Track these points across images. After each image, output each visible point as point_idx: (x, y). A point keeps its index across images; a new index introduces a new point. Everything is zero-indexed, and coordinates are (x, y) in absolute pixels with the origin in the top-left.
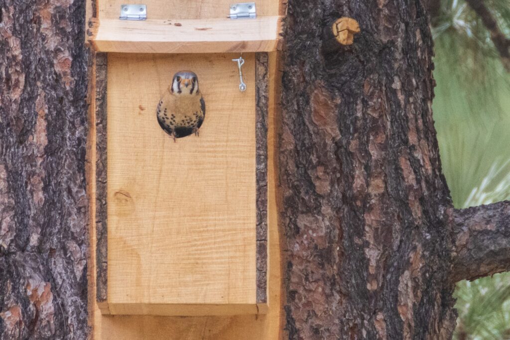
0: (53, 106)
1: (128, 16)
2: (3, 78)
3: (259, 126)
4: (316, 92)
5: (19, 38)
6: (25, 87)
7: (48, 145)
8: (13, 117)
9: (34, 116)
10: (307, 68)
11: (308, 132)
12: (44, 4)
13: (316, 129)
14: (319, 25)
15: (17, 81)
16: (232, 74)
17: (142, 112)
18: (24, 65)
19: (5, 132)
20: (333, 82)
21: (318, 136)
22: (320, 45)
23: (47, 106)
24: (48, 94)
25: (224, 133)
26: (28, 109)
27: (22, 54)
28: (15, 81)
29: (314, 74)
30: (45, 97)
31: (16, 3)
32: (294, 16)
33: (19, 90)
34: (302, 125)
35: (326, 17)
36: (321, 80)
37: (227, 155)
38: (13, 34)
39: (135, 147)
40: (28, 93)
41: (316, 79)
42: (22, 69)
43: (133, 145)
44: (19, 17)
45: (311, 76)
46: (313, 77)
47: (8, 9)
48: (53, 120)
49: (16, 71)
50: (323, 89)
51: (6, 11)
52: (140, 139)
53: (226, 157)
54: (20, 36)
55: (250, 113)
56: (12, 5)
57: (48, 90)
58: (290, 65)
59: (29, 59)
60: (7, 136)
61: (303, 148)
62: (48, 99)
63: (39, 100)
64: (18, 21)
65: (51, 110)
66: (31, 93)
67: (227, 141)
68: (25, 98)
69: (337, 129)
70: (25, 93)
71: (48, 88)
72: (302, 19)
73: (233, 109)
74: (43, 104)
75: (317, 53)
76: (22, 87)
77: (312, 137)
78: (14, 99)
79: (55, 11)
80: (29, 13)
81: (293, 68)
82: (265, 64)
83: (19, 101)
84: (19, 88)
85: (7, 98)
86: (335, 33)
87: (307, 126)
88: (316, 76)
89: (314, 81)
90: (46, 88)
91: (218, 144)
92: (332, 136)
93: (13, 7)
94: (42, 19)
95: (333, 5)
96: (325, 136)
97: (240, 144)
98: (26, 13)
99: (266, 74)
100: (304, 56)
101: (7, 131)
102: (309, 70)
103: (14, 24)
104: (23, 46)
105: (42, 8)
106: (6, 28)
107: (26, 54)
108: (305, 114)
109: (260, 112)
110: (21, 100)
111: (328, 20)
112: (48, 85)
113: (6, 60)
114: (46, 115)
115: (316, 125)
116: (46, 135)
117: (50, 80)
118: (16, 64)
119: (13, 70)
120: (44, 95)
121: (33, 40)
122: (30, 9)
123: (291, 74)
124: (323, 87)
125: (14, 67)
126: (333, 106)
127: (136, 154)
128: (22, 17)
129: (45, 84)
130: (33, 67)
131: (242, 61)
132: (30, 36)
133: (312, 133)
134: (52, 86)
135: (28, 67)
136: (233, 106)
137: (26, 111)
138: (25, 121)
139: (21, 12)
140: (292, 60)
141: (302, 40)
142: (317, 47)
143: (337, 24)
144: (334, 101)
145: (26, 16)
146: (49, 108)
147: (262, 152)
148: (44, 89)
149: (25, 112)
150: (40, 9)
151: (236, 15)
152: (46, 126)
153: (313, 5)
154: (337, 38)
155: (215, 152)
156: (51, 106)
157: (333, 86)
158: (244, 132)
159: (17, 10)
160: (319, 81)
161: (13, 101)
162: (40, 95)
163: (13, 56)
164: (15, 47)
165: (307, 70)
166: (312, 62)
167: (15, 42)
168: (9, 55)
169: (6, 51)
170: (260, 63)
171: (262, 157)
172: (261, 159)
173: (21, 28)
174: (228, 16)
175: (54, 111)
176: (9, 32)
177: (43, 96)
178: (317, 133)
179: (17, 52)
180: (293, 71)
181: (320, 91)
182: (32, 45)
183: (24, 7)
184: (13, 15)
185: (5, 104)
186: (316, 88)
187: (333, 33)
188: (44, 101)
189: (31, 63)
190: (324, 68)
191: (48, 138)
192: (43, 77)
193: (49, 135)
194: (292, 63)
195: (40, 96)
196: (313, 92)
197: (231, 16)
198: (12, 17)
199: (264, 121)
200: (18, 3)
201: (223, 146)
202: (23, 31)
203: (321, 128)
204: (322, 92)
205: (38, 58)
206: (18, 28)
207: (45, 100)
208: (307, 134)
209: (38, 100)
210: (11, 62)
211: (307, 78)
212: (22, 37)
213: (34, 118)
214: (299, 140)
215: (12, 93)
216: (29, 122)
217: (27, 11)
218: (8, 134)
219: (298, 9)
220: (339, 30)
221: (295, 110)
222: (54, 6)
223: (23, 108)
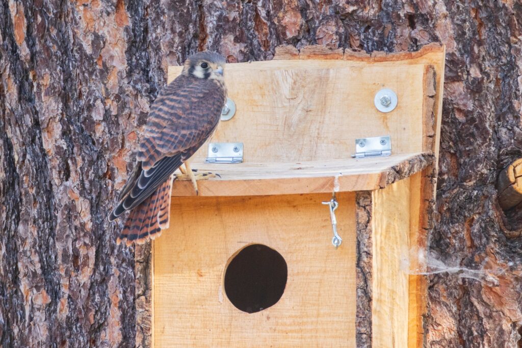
0: (129, 290)
1: (218, 159)
2: (70, 255)
3: (360, 294)
4: (487, 259)
5: (89, 199)
6: (96, 265)
7: (122, 342)
8: (81, 307)
9: (108, 304)
10: (476, 228)
11: (477, 315)
12: (118, 150)
13: (488, 311)
14: (492, 169)
15: (87, 257)
16: (324, 224)
17: (201, 279)
18: (95, 235)
19: (74, 329)
20: (515, 247)
21: (491, 321)
22: (494, 196)
23: (121, 289)
24: (124, 273)
25: (314, 305)
26: (100, 296)
27: (91, 220)
28: (84, 258)
29: (485, 236)
30: (119, 277)
31: (84, 152)
32: (457, 157)
33: (89, 269)
34: (469, 305)
35: (503, 157)
36: (495, 243)
37: (318, 335)
38: (81, 194)
39: (192, 327)
40: (101, 274)
41: (488, 243)
42: (92, 240)
43: (189, 324)
44: (88, 171)
45: (481, 239)
46: (484, 240)
47: (75, 160)
48: (129, 308)
49: (85, 244)
50: (497, 256)
51: (73, 163)
52: (199, 315)
53: (316, 337)
54: (90, 197)
55: (348, 276)
56: (80, 155)
57: (123, 268)
58: (449, 223)
59: (102, 228)
60: (76, 335)
61: (470, 338)
62: (124, 281)
63: (112, 282)
64: (88, 176)
65: (127, 294)
66: (104, 273)
67: (318, 316)
68: (97, 280)
69: (519, 310)
70: (97, 274)
71: (124, 265)
72: (467, 160)
73: (325, 271)
74: (117, 286)
75: (490, 207)
76: (92, 266)
77: (482, 321)
78: (83, 283)
79: (131, 159)
80: (101, 165)
81: (453, 228)
82: (367, 207)
83: (89, 285)
84: (89, 267)
85: (75, 283)
86: (512, 179)
87: (476, 307)
88: (488, 239)
89: (485, 246)
90: (121, 265)
91: (305, 320)
92: (511, 320)
93: (80, 157)
94: (116, 171)
95: (513, 141)
96: (500, 321)
97: (336, 319)
98: (97, 165)
99: (368, 222)
100: (469, 210)
101: (76, 328)
102: (479, 231)
103: (82, 182)
104: (94, 209)
105: (116, 156)
106: (73, 186)
107: (97, 222)
108: (473, 291)
109: (360, 275)
110: (92, 283)
111: (505, 161)
112: (124, 260)
113: (74, 231)
114: (121, 302)
115: (486, 305)
116: (121, 329)
117: (126, 254)
118: (85, 236)
119: (81, 243)
120: (118, 274)
121: (107, 202)
122: (103, 159)
123: (449, 235)
124: (498, 253)
125: (82, 239)
126: (512, 280)
127: (193, 337)
128: (92, 171)
129: (119, 260)
130: (107, 238)
131: (335, 205)
132: (104, 196)
133: (483, 316)
134: (129, 262)
135: (100, 238)
136: (326, 267)
137: (97, 298)
138: (96, 312)
139: (91, 162)
140: (452, 217)
141: (465, 189)
142: (490, 199)
143: (514, 167)
144: (514, 273)
145: (98, 169)
146: (125, 292)
147: (363, 330)
148: (119, 266)
149: (96, 300)
150: (114, 157)
151: (364, 154)
152: (121, 317)
153: (481, 142)
154: (514, 186)
155: (301, 331)
156: (127, 289)
157: (514, 253)
158: (340, 303)
159: (86, 161)
160: (492, 246)
161: (81, 285)
162: (113, 275)
163: (81, 223)
164: (83, 212)
165: (475, 231)
166: (483, 220)
167: (83, 205)
168: (77, 223)
169: (73, 217)
170: (360, 206)
171: (364, 336)
172: (362, 338)
173: (91, 185)
174: (353, 155)
175: (132, 296)
176: (77, 192)
177: (116, 276)
178: (490, 317)
179: (86, 218)
180: (453, 231)
181: (493, 259)
182: (107, 209)
183: (95, 157)
184: (81, 168)
185: (73, 291)
186: (487, 255)
187: (509, 179)
188: (117, 282)
189: (104, 232)
190: (500, 228)
191: (122, 333)
192: (118, 251)
193: (124, 328)
194: (452, 221)
195: (114, 277)
196: (484, 260)
197: (357, 155)
198: (80, 171)
199: (367, 286)
200: (87, 152)
201: (312, 323)
202: (94, 190)
203: (495, 310)
204: (496, 259)
205: (113, 226)
206: (87, 185)
207: (119, 282)
208: (476, 317)
209: (110, 281)
210: (79, 233)
211: (477, 242)
212: (92, 198)
213: (108, 307)
214: (464, 326)
215: (80, 274)
216: (102, 314)
217: (99, 163)
218: (77, 331)
219: (461, 147)
220: (518, 175)
221: (459, 285)
222: (131, 152)
223: (94, 294)
